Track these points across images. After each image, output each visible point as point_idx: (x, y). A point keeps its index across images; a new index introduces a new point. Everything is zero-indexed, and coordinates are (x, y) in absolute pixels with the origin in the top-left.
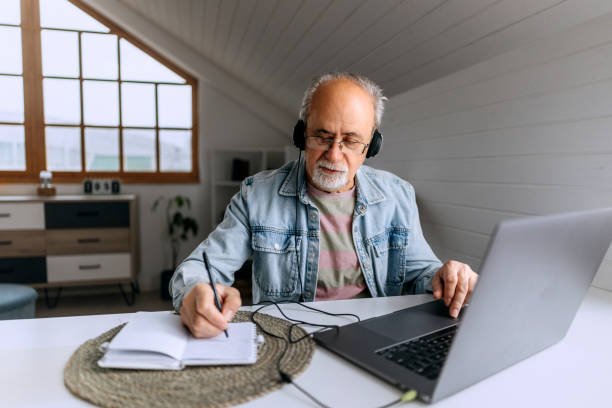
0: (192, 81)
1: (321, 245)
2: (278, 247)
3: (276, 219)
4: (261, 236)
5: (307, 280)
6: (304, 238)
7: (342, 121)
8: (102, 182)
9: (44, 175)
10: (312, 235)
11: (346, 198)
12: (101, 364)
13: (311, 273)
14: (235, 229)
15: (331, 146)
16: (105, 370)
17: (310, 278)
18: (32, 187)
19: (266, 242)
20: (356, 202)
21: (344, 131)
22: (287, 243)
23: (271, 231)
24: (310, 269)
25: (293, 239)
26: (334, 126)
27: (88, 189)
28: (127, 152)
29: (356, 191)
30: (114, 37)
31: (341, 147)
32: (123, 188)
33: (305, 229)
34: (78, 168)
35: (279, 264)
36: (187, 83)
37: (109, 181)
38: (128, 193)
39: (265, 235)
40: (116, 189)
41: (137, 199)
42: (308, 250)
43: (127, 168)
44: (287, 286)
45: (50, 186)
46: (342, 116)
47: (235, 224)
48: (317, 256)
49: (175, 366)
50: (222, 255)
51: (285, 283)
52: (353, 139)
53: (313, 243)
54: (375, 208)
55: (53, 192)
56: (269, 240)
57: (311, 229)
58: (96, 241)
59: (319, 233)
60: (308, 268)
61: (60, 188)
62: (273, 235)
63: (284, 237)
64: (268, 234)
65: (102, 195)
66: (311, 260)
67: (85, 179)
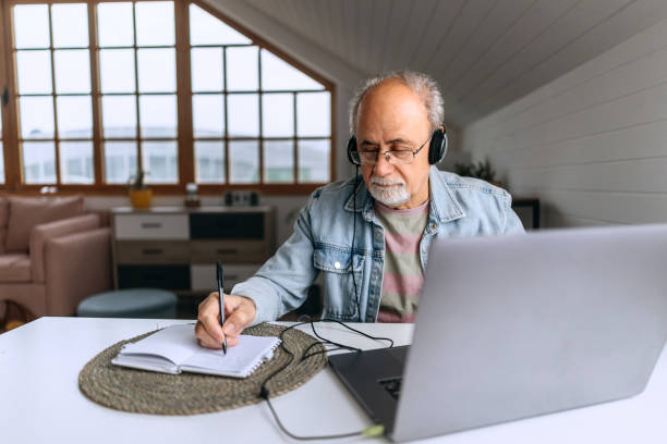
0: (330, 87)
1: (385, 267)
2: (338, 265)
3: (338, 236)
4: (321, 254)
5: (369, 305)
6: (368, 259)
7: (384, 130)
8: (241, 193)
9: (192, 187)
10: (376, 256)
11: (418, 214)
12: (114, 362)
13: (373, 296)
14: (300, 244)
15: (377, 159)
16: (116, 366)
17: (372, 302)
18: (180, 200)
19: (324, 259)
20: (428, 220)
21: (388, 140)
22: (350, 262)
23: (333, 248)
24: (372, 293)
25: (356, 258)
26: (375, 137)
27: (229, 201)
28: (267, 163)
29: (429, 206)
30: (255, 49)
31: (388, 159)
32: (262, 199)
33: (369, 248)
34: (221, 180)
35: (341, 285)
36: (326, 90)
37: (248, 193)
38: (265, 205)
39: (324, 252)
40: (254, 201)
41: (274, 212)
42: (372, 272)
43: (267, 179)
44: (348, 309)
45: (195, 198)
46: (381, 124)
47: (301, 238)
48: (380, 278)
49: (173, 370)
50: (287, 271)
51: (346, 305)
52: (401, 146)
53: (377, 264)
54: (452, 226)
55: (197, 204)
56: (329, 257)
57: (376, 249)
58: (233, 252)
59: (384, 253)
60: (371, 292)
61: (205, 200)
62: (334, 253)
63: (347, 256)
64: (327, 251)
65: (241, 207)
66: (375, 283)
67: (226, 191)
